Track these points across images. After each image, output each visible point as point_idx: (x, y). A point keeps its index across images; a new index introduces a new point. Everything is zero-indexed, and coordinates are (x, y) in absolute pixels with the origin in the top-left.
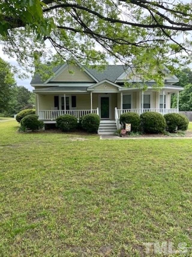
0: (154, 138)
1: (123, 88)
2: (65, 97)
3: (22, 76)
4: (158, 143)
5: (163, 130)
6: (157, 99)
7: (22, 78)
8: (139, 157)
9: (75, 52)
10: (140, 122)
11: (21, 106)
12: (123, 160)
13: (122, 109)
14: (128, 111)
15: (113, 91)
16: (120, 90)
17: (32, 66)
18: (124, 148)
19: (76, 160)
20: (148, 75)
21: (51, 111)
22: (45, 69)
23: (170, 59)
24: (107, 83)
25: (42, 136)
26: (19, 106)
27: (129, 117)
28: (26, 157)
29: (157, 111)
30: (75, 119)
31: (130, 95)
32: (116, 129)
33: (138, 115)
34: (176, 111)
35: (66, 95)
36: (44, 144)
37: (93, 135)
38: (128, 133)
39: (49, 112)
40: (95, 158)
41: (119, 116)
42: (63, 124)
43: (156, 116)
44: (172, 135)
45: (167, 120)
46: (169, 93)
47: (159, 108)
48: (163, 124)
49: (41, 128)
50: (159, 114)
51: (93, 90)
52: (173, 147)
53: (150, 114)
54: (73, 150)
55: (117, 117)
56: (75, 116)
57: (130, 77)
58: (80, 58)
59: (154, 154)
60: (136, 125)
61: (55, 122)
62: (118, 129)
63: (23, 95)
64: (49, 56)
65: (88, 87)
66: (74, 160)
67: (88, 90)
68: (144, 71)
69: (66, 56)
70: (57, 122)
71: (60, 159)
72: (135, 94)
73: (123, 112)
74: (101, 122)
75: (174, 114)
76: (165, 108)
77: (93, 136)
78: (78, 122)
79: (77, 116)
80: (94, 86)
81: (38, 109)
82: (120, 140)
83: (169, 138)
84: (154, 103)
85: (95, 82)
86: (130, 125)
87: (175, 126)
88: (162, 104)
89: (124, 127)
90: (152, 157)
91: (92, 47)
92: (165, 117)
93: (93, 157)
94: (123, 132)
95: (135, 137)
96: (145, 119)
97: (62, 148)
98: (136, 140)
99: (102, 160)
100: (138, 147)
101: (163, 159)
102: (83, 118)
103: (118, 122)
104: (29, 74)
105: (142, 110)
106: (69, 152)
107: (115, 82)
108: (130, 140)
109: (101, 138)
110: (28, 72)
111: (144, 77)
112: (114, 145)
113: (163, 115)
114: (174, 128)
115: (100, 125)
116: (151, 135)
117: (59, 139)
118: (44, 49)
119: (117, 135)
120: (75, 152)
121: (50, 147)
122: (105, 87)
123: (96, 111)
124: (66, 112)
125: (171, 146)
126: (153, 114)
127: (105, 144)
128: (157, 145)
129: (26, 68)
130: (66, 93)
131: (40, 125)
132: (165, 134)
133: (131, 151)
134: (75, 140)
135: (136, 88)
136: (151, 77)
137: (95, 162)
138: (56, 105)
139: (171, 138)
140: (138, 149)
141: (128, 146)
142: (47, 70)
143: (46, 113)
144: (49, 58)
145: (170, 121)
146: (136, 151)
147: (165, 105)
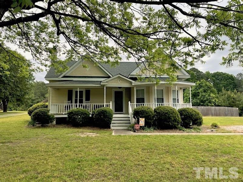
0: (169, 134)
1: (136, 82)
2: (78, 90)
3: (36, 69)
4: (174, 140)
5: (178, 125)
6: (170, 94)
7: (36, 72)
8: (155, 159)
9: (89, 48)
10: (154, 117)
11: (40, 100)
12: (137, 163)
13: (135, 103)
14: (141, 105)
15: (126, 85)
16: (133, 84)
17: (47, 60)
18: (138, 145)
19: (80, 163)
20: (160, 70)
21: (63, 105)
22: (60, 63)
23: (183, 53)
24: (120, 77)
25: (50, 131)
26: (38, 100)
27: (142, 111)
28: (22, 158)
29: (170, 106)
30: (87, 113)
31: (144, 89)
32: (130, 123)
33: (152, 109)
34: (189, 106)
35: (79, 88)
36: (49, 140)
37: (105, 129)
38: (142, 128)
39: (61, 105)
40: (103, 160)
41: (132, 111)
42: (75, 118)
43: (170, 110)
44: (188, 130)
45: (181, 115)
46: (181, 88)
47: (172, 103)
48: (177, 118)
49: (52, 122)
50: (173, 109)
51: (107, 84)
52: (191, 145)
53: (164, 108)
54: (79, 149)
55: (131, 111)
56: (88, 110)
57: (142, 71)
58: (94, 53)
59: (172, 154)
60: (150, 119)
61: (66, 116)
62: (131, 123)
63: (42, 90)
64: (63, 51)
65: (102, 81)
66: (77, 163)
67: (101, 84)
68: (157, 65)
69: (80, 52)
70: (68, 115)
71: (61, 162)
72: (149, 89)
73: (137, 106)
74: (114, 116)
75: (188, 108)
76: (178, 103)
77: (105, 132)
78: (90, 116)
79: (90, 109)
80: (107, 80)
81: (51, 103)
82: (133, 137)
83: (185, 134)
84: (167, 97)
85: (109, 77)
86: (144, 119)
87: (189, 121)
88: (176, 99)
89: (138, 122)
90: (170, 158)
91: (106, 44)
92: (179, 112)
93: (100, 159)
94: (137, 127)
95: (149, 132)
96: (159, 113)
97: (67, 147)
98: (151, 136)
99: (111, 163)
100: (153, 144)
101: (182, 161)
102: (95, 112)
103: (131, 116)
104: (43, 68)
105: (155, 104)
106: (75, 151)
107: (129, 77)
108: (144, 135)
109: (113, 134)
110: (42, 65)
111: (156, 71)
112: (126, 142)
113: (177, 110)
114: (189, 123)
115: (113, 119)
116: (166, 131)
117: (67, 135)
118: (58, 44)
119: (130, 130)
120: (81, 151)
121: (54, 145)
122: (119, 82)
123: (110, 104)
124: (79, 105)
125: (188, 144)
126: (167, 108)
127: (117, 140)
128: (174, 143)
129: (41, 61)
130: (80, 87)
131: (51, 119)
132: (180, 130)
133: (145, 149)
134: (85, 136)
135: (149, 83)
136: (164, 71)
137: (102, 165)
138: (70, 99)
139: (187, 134)
140: (153, 147)
141: (141, 143)
142: (61, 64)
143: (59, 107)
144: (64, 52)
145: (184, 115)
146: (151, 150)
147: (178, 99)
